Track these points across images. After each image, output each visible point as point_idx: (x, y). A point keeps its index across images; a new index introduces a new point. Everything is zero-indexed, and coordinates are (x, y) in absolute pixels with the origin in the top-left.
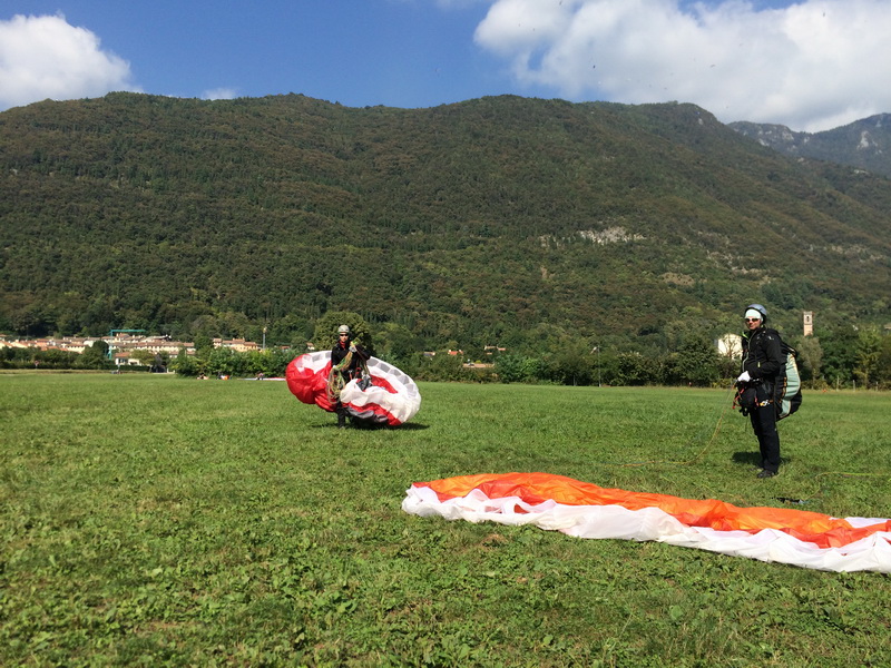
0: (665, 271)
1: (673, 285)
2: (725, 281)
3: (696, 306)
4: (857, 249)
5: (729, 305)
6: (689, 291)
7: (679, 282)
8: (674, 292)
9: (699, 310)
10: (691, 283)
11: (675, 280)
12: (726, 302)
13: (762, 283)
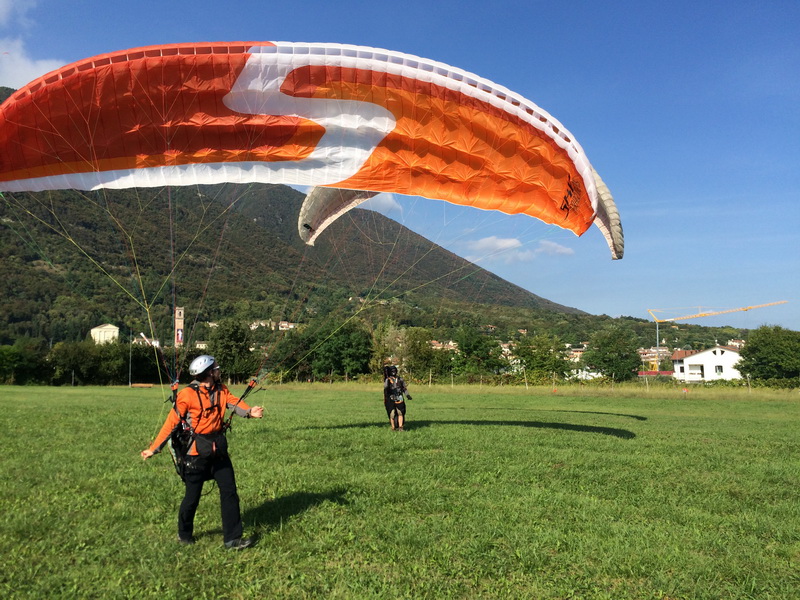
0: (37, 257)
1: (45, 274)
2: (97, 274)
3: (70, 295)
4: (204, 258)
5: (102, 296)
6: (62, 281)
7: (51, 271)
8: (47, 280)
9: (73, 299)
10: (63, 274)
11: (46, 268)
12: (99, 294)
13: (130, 279)
